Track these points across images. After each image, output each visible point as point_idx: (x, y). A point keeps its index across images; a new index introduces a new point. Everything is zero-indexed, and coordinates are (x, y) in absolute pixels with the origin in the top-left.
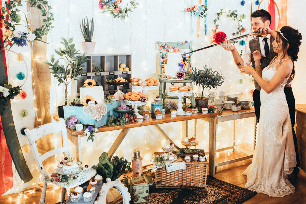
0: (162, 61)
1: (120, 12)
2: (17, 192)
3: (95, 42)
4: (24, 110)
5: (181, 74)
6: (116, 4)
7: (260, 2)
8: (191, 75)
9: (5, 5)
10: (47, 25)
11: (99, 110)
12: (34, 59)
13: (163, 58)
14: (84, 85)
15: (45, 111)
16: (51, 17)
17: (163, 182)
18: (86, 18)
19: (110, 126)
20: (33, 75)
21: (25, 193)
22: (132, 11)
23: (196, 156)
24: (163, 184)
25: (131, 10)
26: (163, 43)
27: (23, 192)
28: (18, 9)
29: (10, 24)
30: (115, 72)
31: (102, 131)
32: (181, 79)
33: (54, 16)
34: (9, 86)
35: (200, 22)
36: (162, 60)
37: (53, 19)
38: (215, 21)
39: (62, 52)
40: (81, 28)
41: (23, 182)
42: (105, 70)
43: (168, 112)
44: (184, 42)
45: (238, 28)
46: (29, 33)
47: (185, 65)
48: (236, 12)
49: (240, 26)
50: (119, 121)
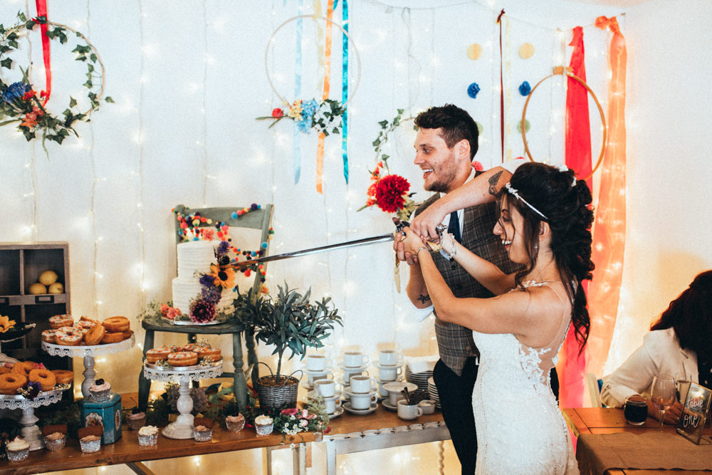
7: (532, 87)
22: (88, 121)
25: (86, 118)
26: (192, 210)
32: (200, 324)
35: (323, 148)
38: (377, 143)
44: (250, 207)
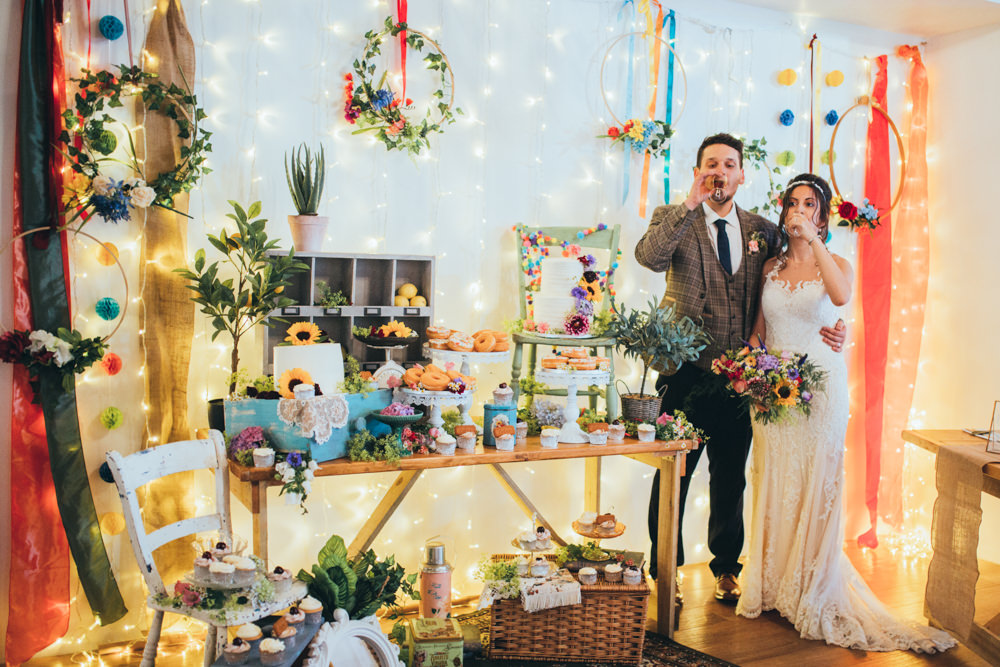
0: (527, 284)
1: (407, 133)
2: (80, 650)
3: (326, 219)
4: (112, 409)
5: (580, 319)
6: (393, 110)
8: (610, 324)
9: (75, 104)
10: (190, 165)
11: (326, 410)
12: (149, 262)
13: (530, 273)
14: (287, 339)
15: (174, 415)
16: (202, 141)
17: (512, 641)
18: (303, 149)
19: (356, 460)
20: (141, 307)
21: (103, 655)
22: (441, 132)
23: (613, 569)
24: (511, 649)
25: (439, 129)
26: (535, 229)
27: (97, 651)
28: (111, 116)
29: (85, 158)
30: (382, 307)
31: (329, 472)
32: (578, 337)
33: (211, 140)
34: (72, 336)
35: (648, 171)
36: (528, 280)
37: (208, 148)
39: (229, 241)
40: (288, 176)
41: (98, 621)
42: (353, 301)
43: (535, 432)
44: (596, 227)
45: (769, 194)
46: (137, 186)
47: (593, 293)
48: (764, 143)
49: (774, 187)
50: (382, 448)
